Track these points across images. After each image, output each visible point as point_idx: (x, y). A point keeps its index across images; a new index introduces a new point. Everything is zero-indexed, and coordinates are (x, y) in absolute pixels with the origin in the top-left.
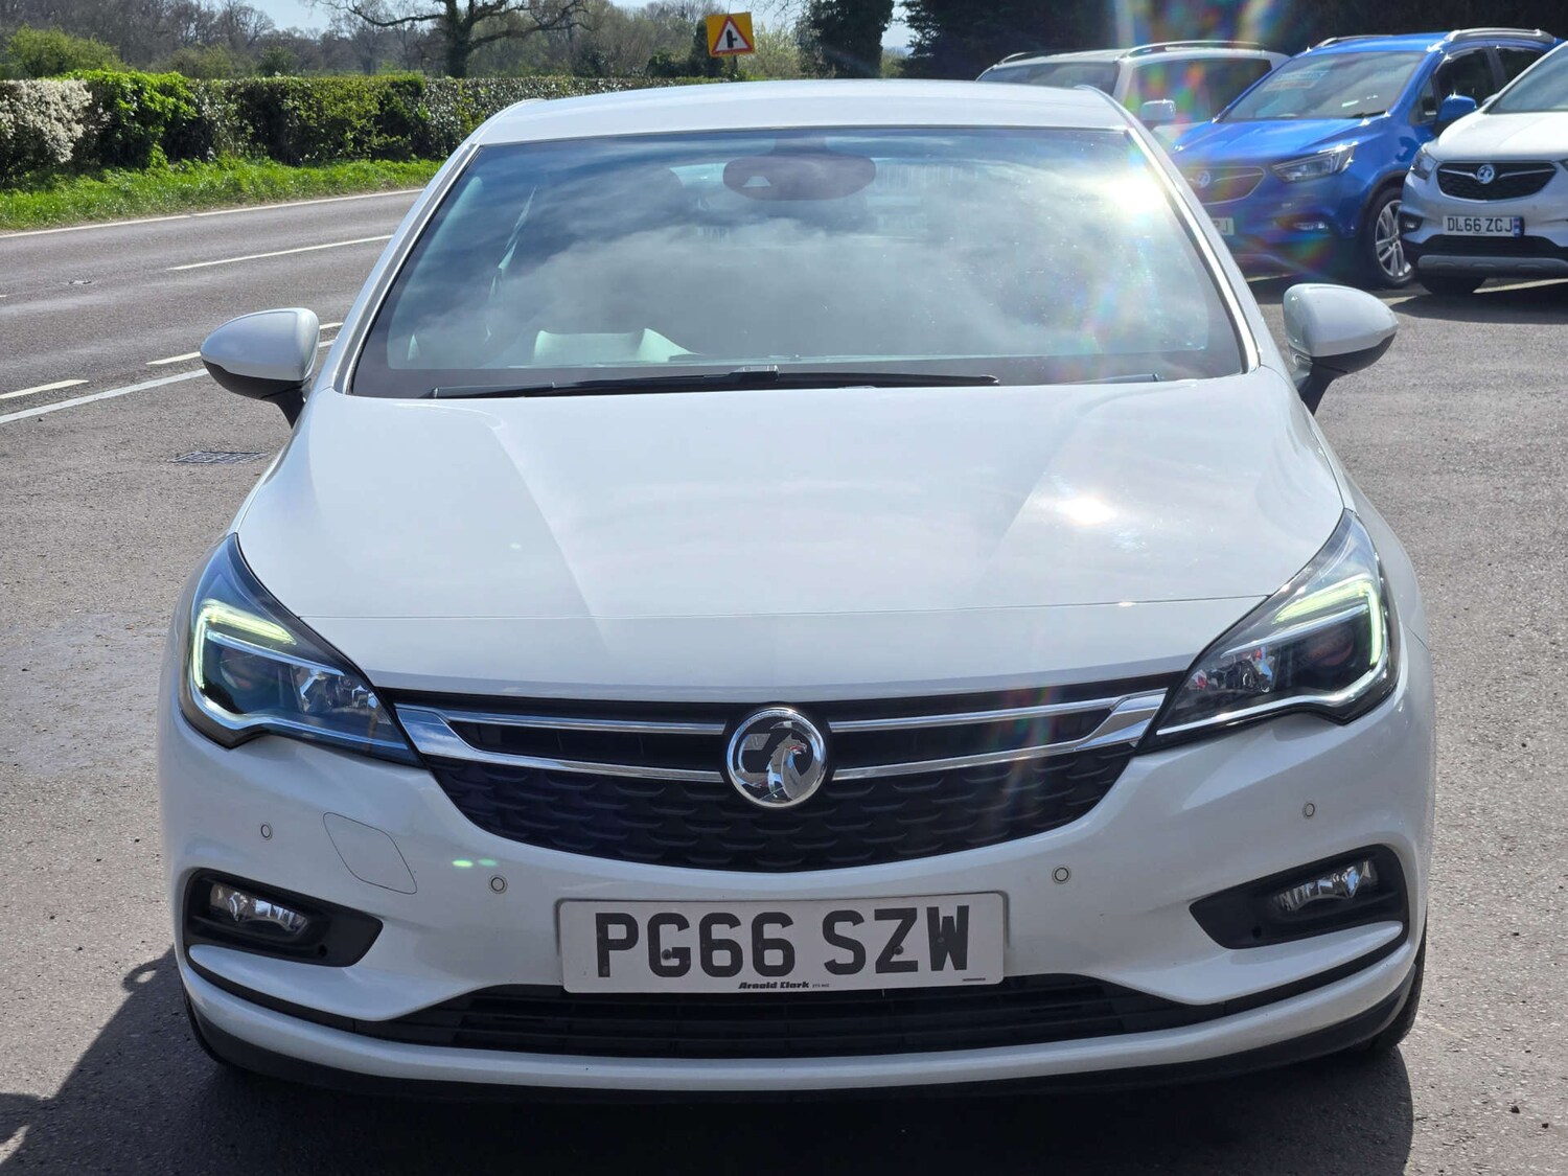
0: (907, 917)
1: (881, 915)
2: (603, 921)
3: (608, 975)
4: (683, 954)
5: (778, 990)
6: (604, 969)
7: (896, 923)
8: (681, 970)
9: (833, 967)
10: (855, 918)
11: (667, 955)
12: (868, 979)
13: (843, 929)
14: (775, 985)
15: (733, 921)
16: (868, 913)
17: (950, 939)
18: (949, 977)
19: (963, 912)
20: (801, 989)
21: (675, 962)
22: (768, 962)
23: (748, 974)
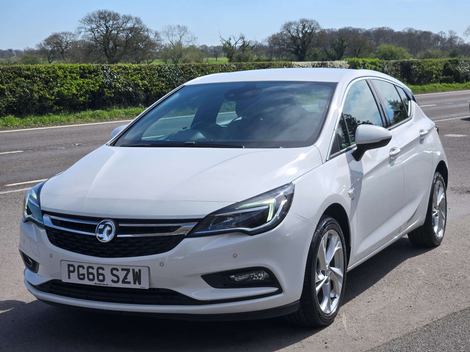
0: (128, 271)
1: (123, 270)
2: (69, 266)
3: (70, 279)
4: (83, 275)
5: (102, 285)
6: (69, 278)
7: (126, 272)
8: (83, 279)
9: (113, 281)
10: (117, 270)
11: (81, 275)
12: (120, 285)
13: (115, 272)
14: (101, 284)
15: (93, 268)
16: (120, 269)
17: (137, 277)
18: (137, 286)
19: (140, 270)
20: (106, 286)
21: (82, 277)
22: (100, 279)
23: (96, 281)
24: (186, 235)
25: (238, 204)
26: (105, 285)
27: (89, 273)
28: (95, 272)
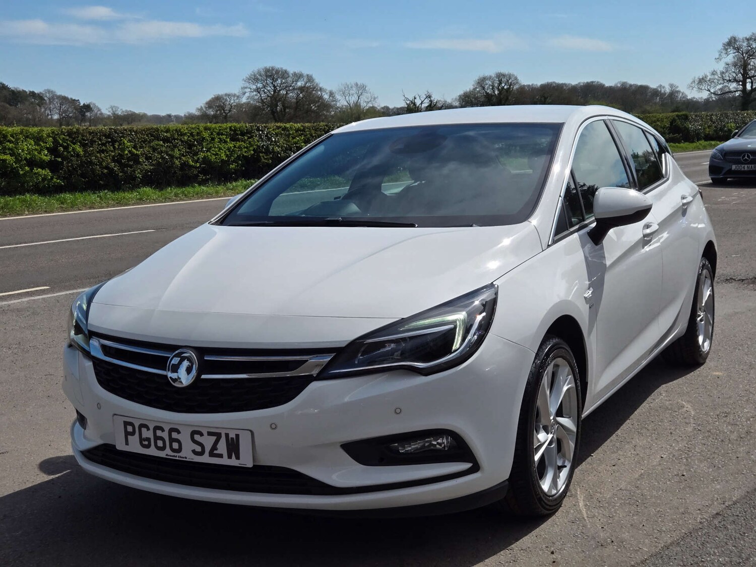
0: (218, 436)
1: (210, 434)
2: (126, 424)
4: (148, 439)
6: (127, 444)
7: (214, 438)
8: (148, 446)
9: (194, 452)
10: (201, 434)
11: (145, 440)
12: (206, 459)
13: (197, 437)
14: (176, 457)
15: (163, 430)
16: (205, 433)
17: (234, 447)
18: (233, 462)
19: (237, 436)
20: (184, 459)
21: (146, 443)
22: (174, 447)
23: (168, 451)
24: (315, 376)
25: (403, 321)
26: (182, 458)
27: (157, 438)
28: (165, 435)
